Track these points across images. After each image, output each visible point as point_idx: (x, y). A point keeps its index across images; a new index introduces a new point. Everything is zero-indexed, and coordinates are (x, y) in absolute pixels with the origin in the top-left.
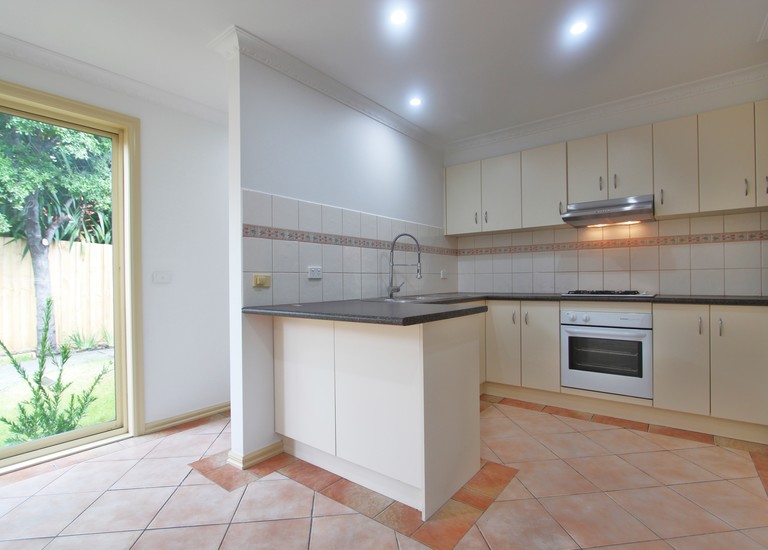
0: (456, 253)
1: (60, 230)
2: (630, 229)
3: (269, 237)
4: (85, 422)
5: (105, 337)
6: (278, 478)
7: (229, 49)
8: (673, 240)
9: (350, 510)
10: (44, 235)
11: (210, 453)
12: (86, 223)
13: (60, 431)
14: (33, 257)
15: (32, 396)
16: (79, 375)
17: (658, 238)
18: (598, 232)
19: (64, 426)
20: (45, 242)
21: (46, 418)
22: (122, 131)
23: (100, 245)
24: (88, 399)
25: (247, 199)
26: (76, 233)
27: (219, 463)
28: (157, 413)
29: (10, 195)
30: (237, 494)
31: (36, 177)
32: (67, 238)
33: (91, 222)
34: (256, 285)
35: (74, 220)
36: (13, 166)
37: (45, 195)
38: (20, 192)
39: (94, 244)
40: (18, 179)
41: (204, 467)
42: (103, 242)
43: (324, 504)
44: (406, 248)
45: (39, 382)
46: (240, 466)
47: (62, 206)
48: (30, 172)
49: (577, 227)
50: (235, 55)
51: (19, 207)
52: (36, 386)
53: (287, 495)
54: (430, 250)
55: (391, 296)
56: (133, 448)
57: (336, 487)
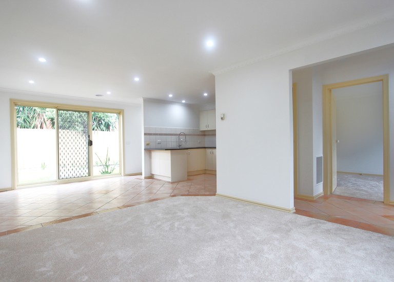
0: (205, 135)
3: (149, 135)
4: (114, 172)
11: (138, 178)
19: (110, 173)
21: (107, 172)
22: (120, 112)
24: (114, 169)
26: (96, 128)
28: (127, 172)
34: (147, 145)
35: (95, 123)
42: (103, 131)
44: (182, 135)
46: (144, 178)
54: (189, 135)
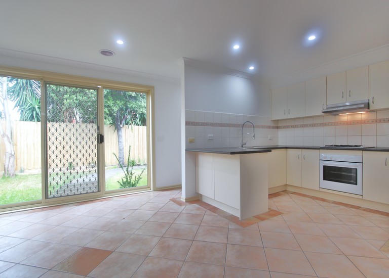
0: (278, 128)
1: (125, 121)
2: (362, 115)
3: (194, 125)
4: (138, 185)
5: (139, 161)
6: (196, 205)
7: (181, 64)
8: (384, 120)
9: (217, 215)
10: (121, 124)
11: (175, 197)
12: (133, 117)
13: (132, 187)
14: (118, 132)
15: (125, 175)
16: (137, 172)
17: (376, 120)
18: (345, 117)
19: (133, 185)
20: (121, 126)
21: (129, 183)
22: (149, 91)
23: (137, 126)
24: (139, 178)
25: (187, 113)
27: (178, 200)
28: (159, 185)
29: (112, 110)
30: (183, 207)
31: (120, 103)
32: (127, 124)
33: (134, 117)
34: (189, 142)
35: (129, 117)
36: (113, 100)
37: (121, 109)
38: (115, 109)
39: (136, 126)
40: (114, 104)
41: (174, 200)
42: (138, 125)
43: (208, 212)
44: (247, 126)
45: (127, 171)
46: (185, 201)
47: (126, 112)
48: (118, 102)
49: (335, 115)
50: (183, 65)
51: (115, 114)
52: (126, 172)
53: (198, 209)
54: (263, 127)
55: (242, 146)
56: (153, 194)
57: (214, 209)
